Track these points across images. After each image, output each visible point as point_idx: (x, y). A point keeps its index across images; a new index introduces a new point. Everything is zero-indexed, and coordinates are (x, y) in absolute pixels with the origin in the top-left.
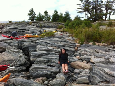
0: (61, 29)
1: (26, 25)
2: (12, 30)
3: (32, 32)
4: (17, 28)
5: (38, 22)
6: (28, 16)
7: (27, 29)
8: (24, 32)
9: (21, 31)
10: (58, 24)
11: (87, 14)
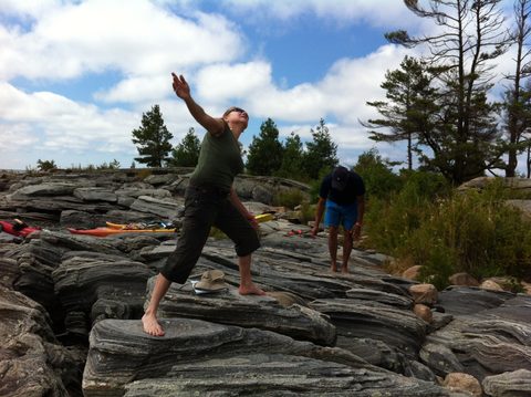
0: (290, 206)
1: (118, 181)
2: (45, 198)
3: (142, 216)
4: (71, 194)
5: (181, 172)
6: (135, 142)
7: (122, 200)
8: (105, 212)
9: (92, 207)
10: (276, 183)
11: (420, 147)
